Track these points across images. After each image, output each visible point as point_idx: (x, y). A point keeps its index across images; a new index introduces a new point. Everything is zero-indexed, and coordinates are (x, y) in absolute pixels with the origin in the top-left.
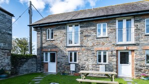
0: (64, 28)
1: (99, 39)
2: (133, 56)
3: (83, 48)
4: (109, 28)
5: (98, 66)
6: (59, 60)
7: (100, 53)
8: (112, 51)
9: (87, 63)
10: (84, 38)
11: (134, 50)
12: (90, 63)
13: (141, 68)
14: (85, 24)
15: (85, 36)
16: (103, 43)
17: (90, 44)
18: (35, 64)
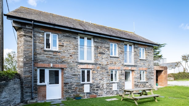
0: (75, 38)
1: (112, 58)
2: (133, 75)
3: (98, 66)
4: (119, 49)
5: (111, 85)
6: (68, 81)
7: (112, 71)
8: (121, 71)
9: (102, 82)
10: (99, 55)
11: (134, 70)
12: (105, 82)
13: (137, 84)
14: (100, 39)
15: (100, 53)
16: (115, 62)
17: (104, 62)
18: (18, 89)
